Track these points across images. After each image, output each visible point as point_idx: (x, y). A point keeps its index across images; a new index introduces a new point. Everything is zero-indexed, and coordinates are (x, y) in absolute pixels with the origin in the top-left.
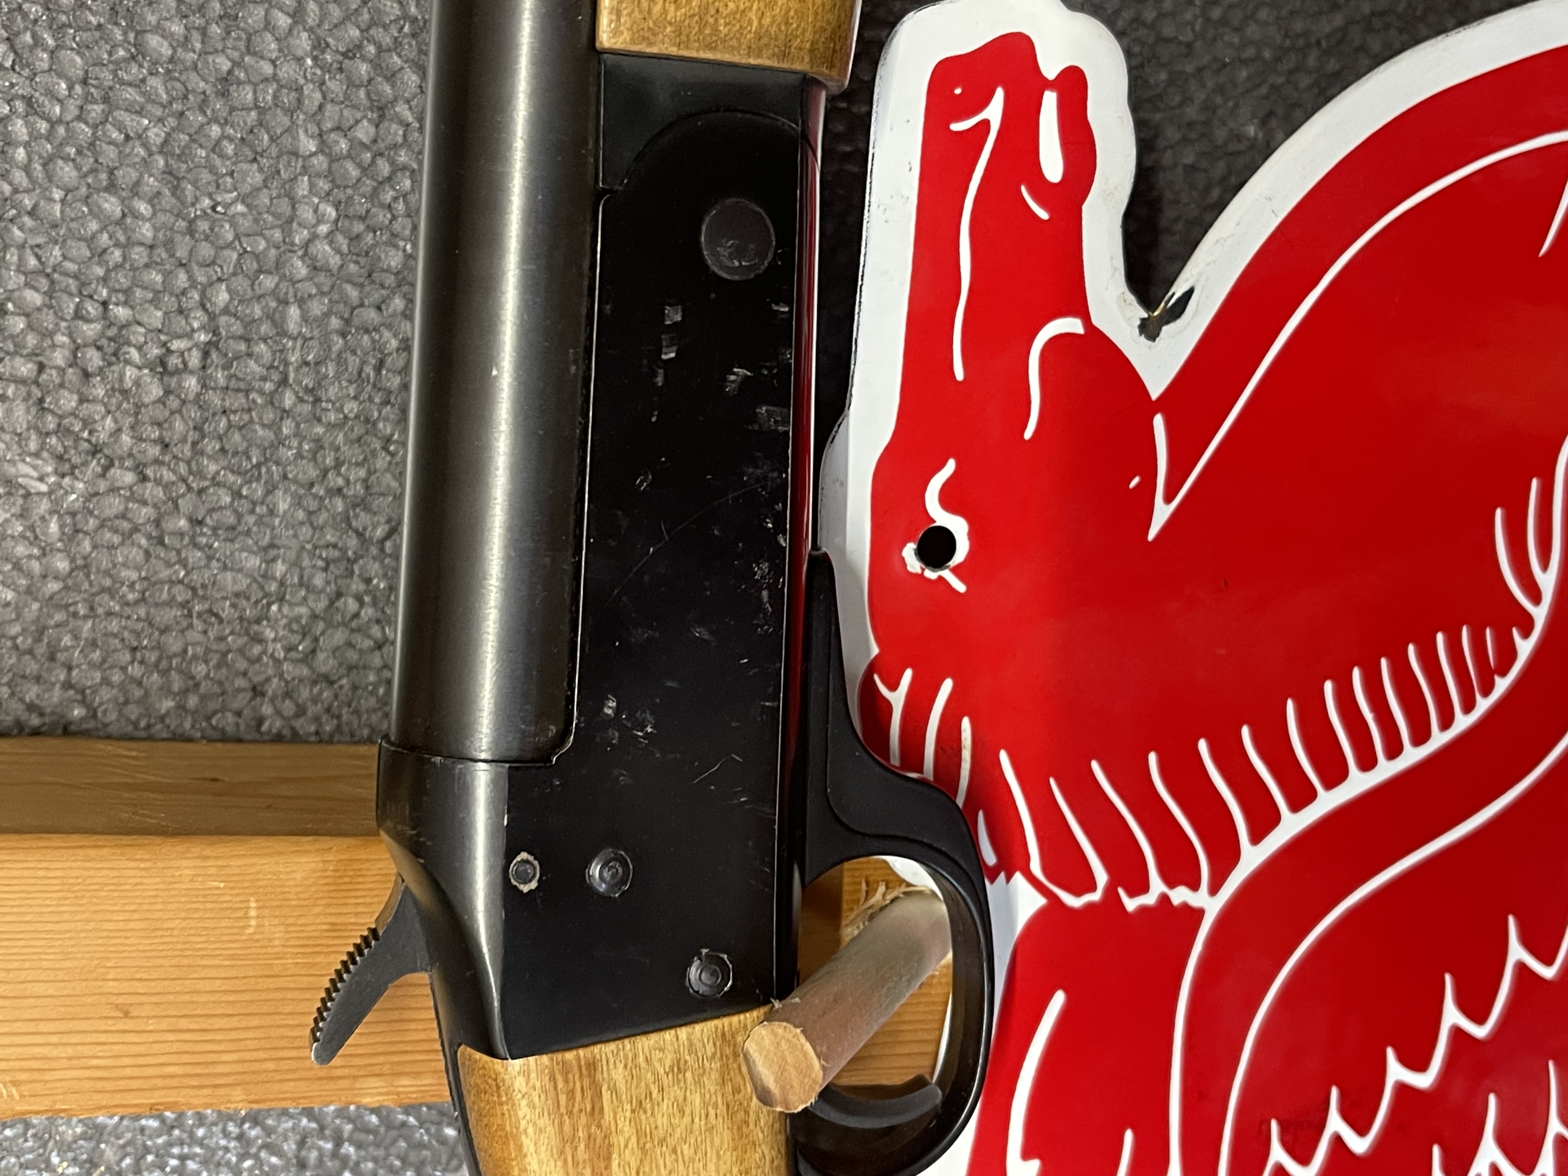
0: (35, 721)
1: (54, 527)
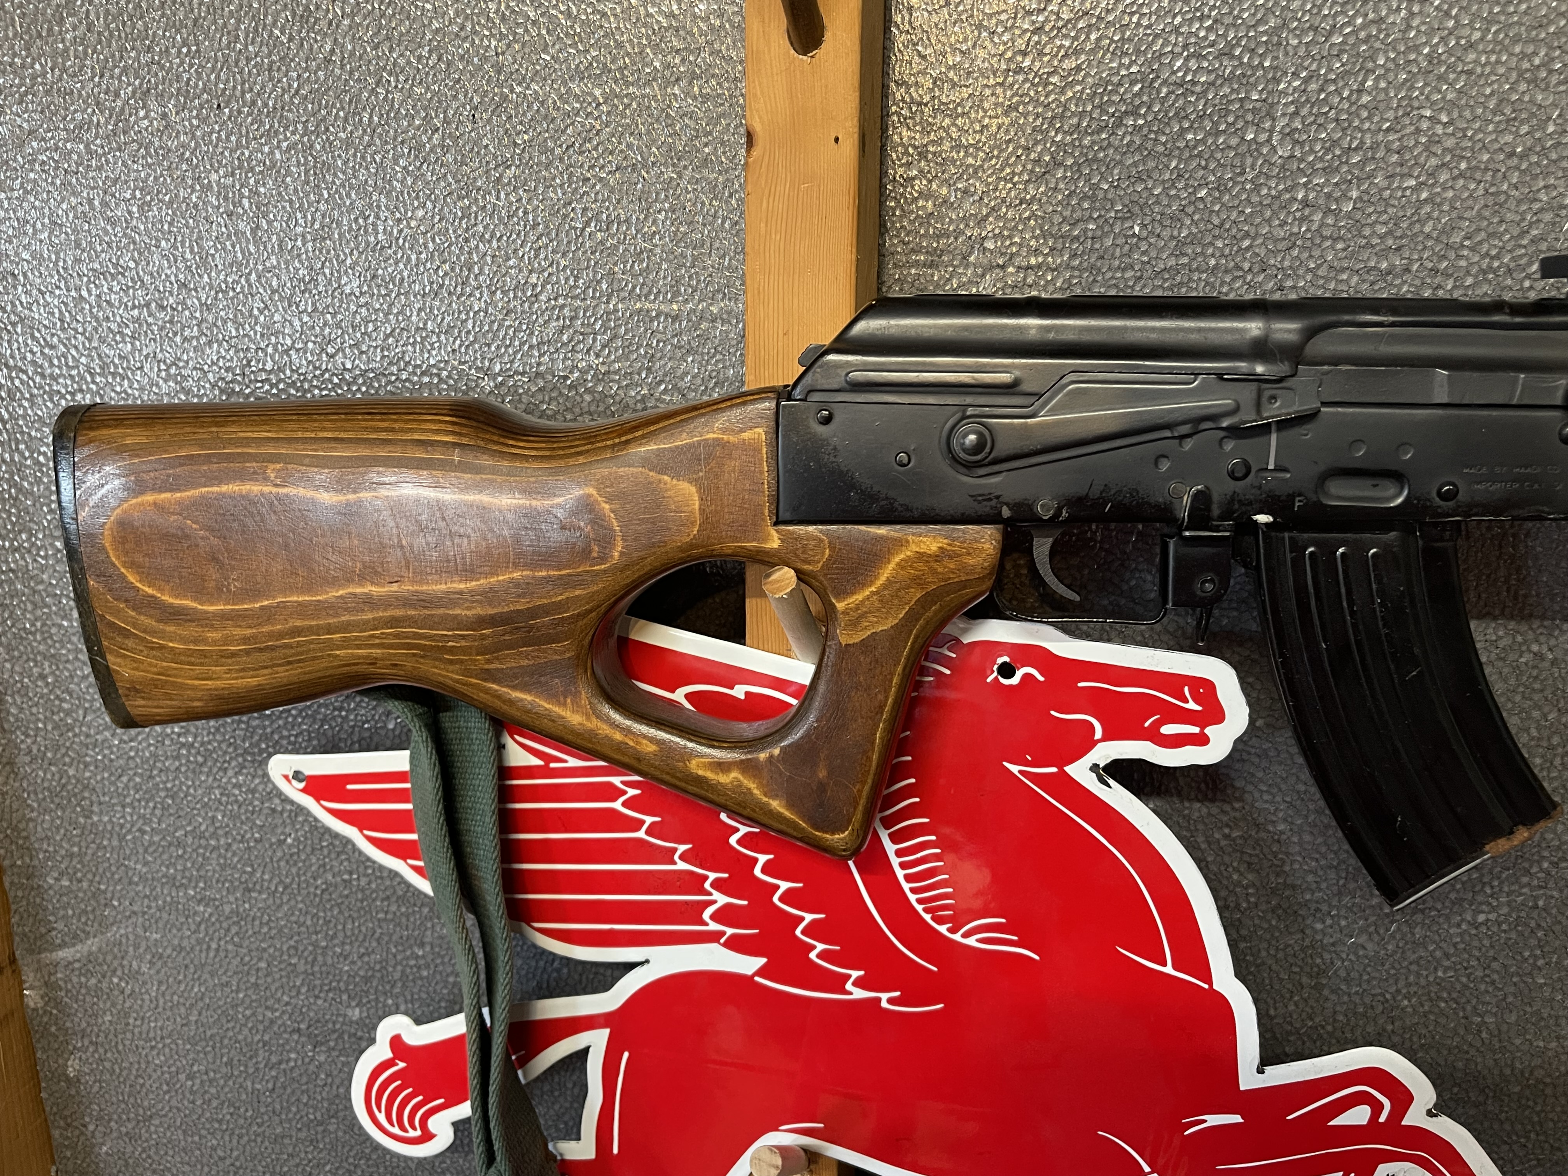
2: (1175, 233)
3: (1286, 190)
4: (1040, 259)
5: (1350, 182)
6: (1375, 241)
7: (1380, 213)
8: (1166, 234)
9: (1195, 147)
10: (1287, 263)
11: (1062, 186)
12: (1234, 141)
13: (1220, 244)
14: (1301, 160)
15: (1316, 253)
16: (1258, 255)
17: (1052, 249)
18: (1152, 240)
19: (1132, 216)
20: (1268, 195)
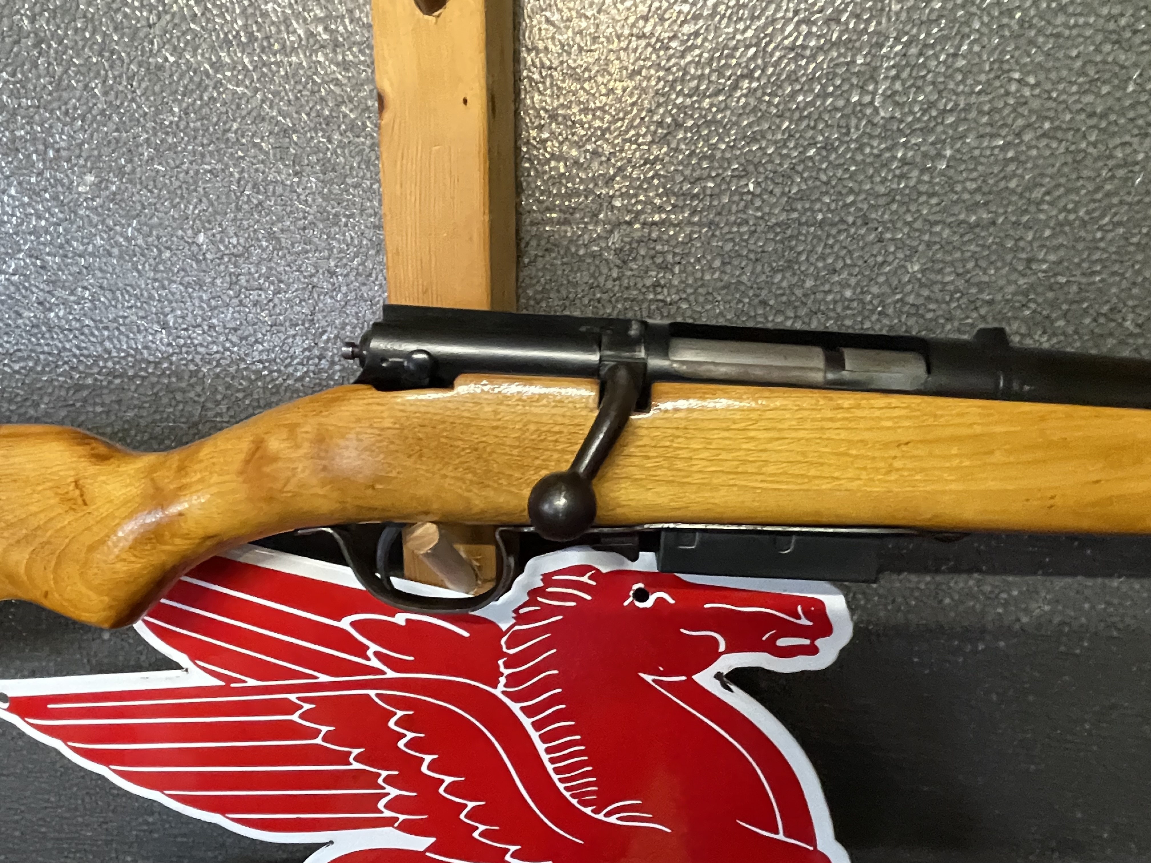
0: (523, 245)
1: (596, 248)
2: (787, 189)
3: (887, 149)
4: (664, 216)
5: (944, 141)
6: (966, 196)
7: (972, 171)
9: (805, 109)
10: (886, 217)
11: (682, 146)
12: (840, 103)
13: (826, 200)
14: (901, 121)
15: (913, 208)
16: (861, 210)
17: (674, 206)
19: (747, 174)
20: (871, 154)
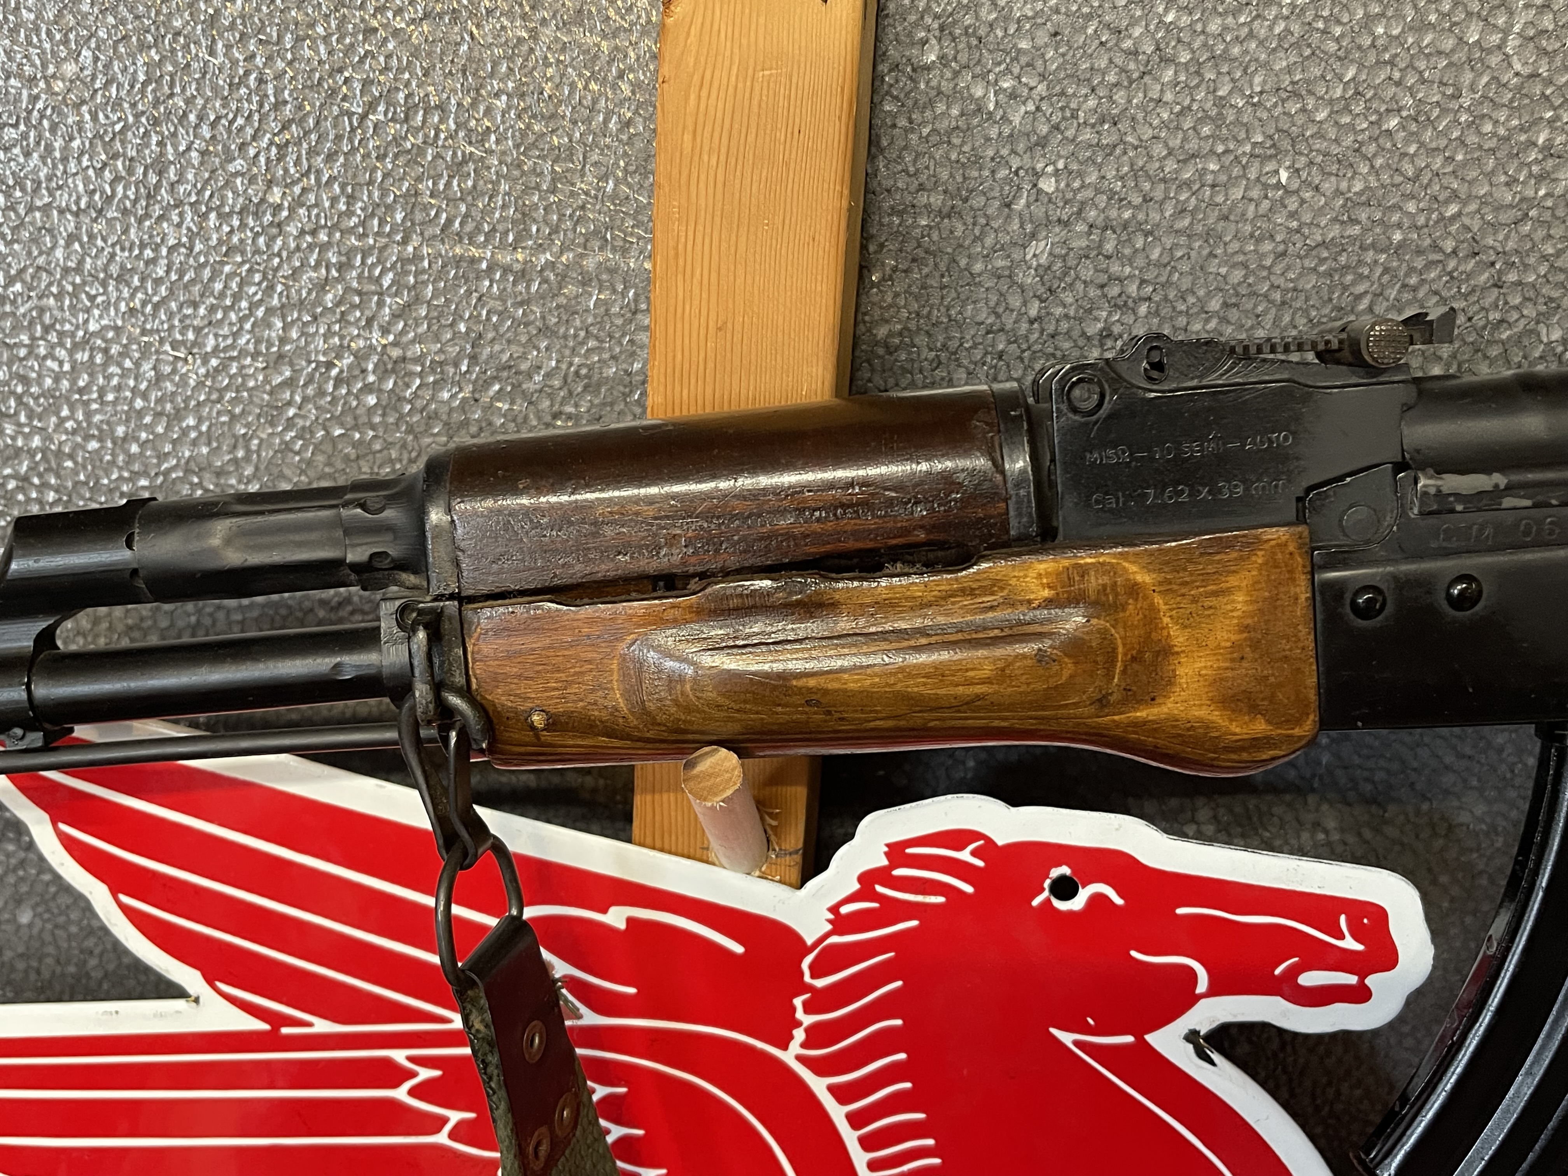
1: (1002, 263)
2: (1344, 185)
3: (1522, 129)
8: (1328, 186)
9: (1386, 49)
10: (1511, 245)
11: (1169, 97)
12: (1449, 43)
13: (1411, 207)
14: (1549, 82)
18: (1307, 195)
19: (1277, 154)
20: (1494, 134)
